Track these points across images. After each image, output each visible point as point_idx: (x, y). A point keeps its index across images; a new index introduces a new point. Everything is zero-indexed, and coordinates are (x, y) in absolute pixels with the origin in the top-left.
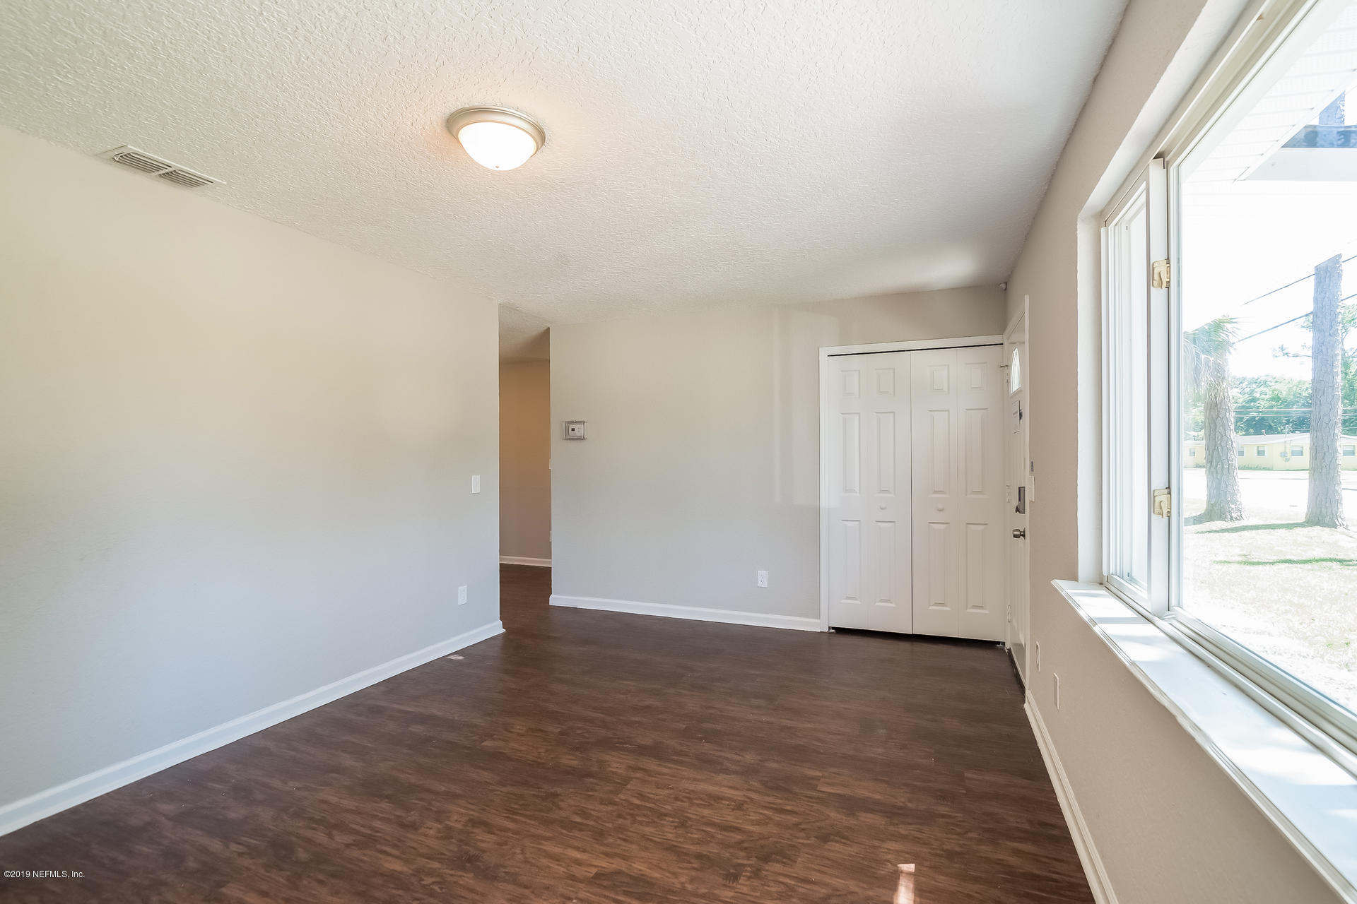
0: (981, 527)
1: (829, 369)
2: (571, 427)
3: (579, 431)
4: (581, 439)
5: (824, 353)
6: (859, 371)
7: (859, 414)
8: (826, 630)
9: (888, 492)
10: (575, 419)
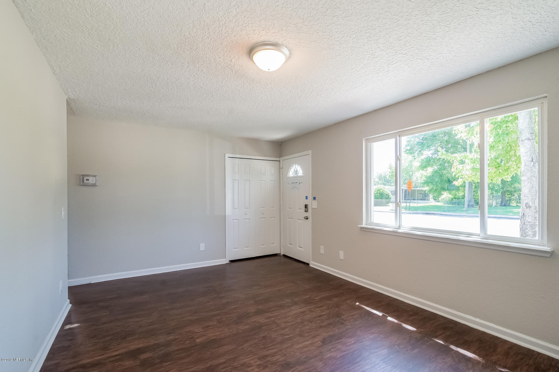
0: (273, 218)
1: (228, 162)
2: (85, 178)
3: (92, 180)
4: (94, 185)
5: (227, 155)
6: (238, 164)
7: (238, 180)
8: (228, 262)
9: (248, 208)
10: (88, 174)
